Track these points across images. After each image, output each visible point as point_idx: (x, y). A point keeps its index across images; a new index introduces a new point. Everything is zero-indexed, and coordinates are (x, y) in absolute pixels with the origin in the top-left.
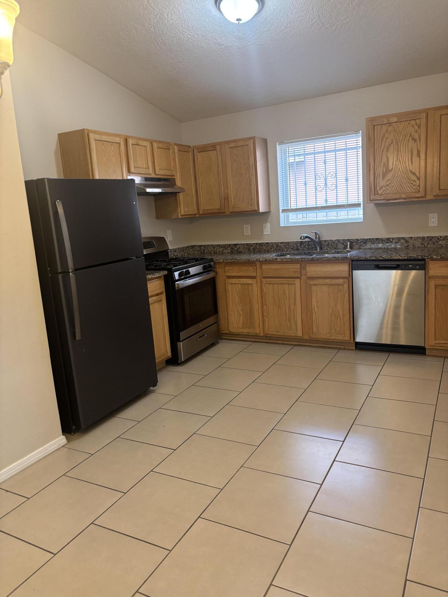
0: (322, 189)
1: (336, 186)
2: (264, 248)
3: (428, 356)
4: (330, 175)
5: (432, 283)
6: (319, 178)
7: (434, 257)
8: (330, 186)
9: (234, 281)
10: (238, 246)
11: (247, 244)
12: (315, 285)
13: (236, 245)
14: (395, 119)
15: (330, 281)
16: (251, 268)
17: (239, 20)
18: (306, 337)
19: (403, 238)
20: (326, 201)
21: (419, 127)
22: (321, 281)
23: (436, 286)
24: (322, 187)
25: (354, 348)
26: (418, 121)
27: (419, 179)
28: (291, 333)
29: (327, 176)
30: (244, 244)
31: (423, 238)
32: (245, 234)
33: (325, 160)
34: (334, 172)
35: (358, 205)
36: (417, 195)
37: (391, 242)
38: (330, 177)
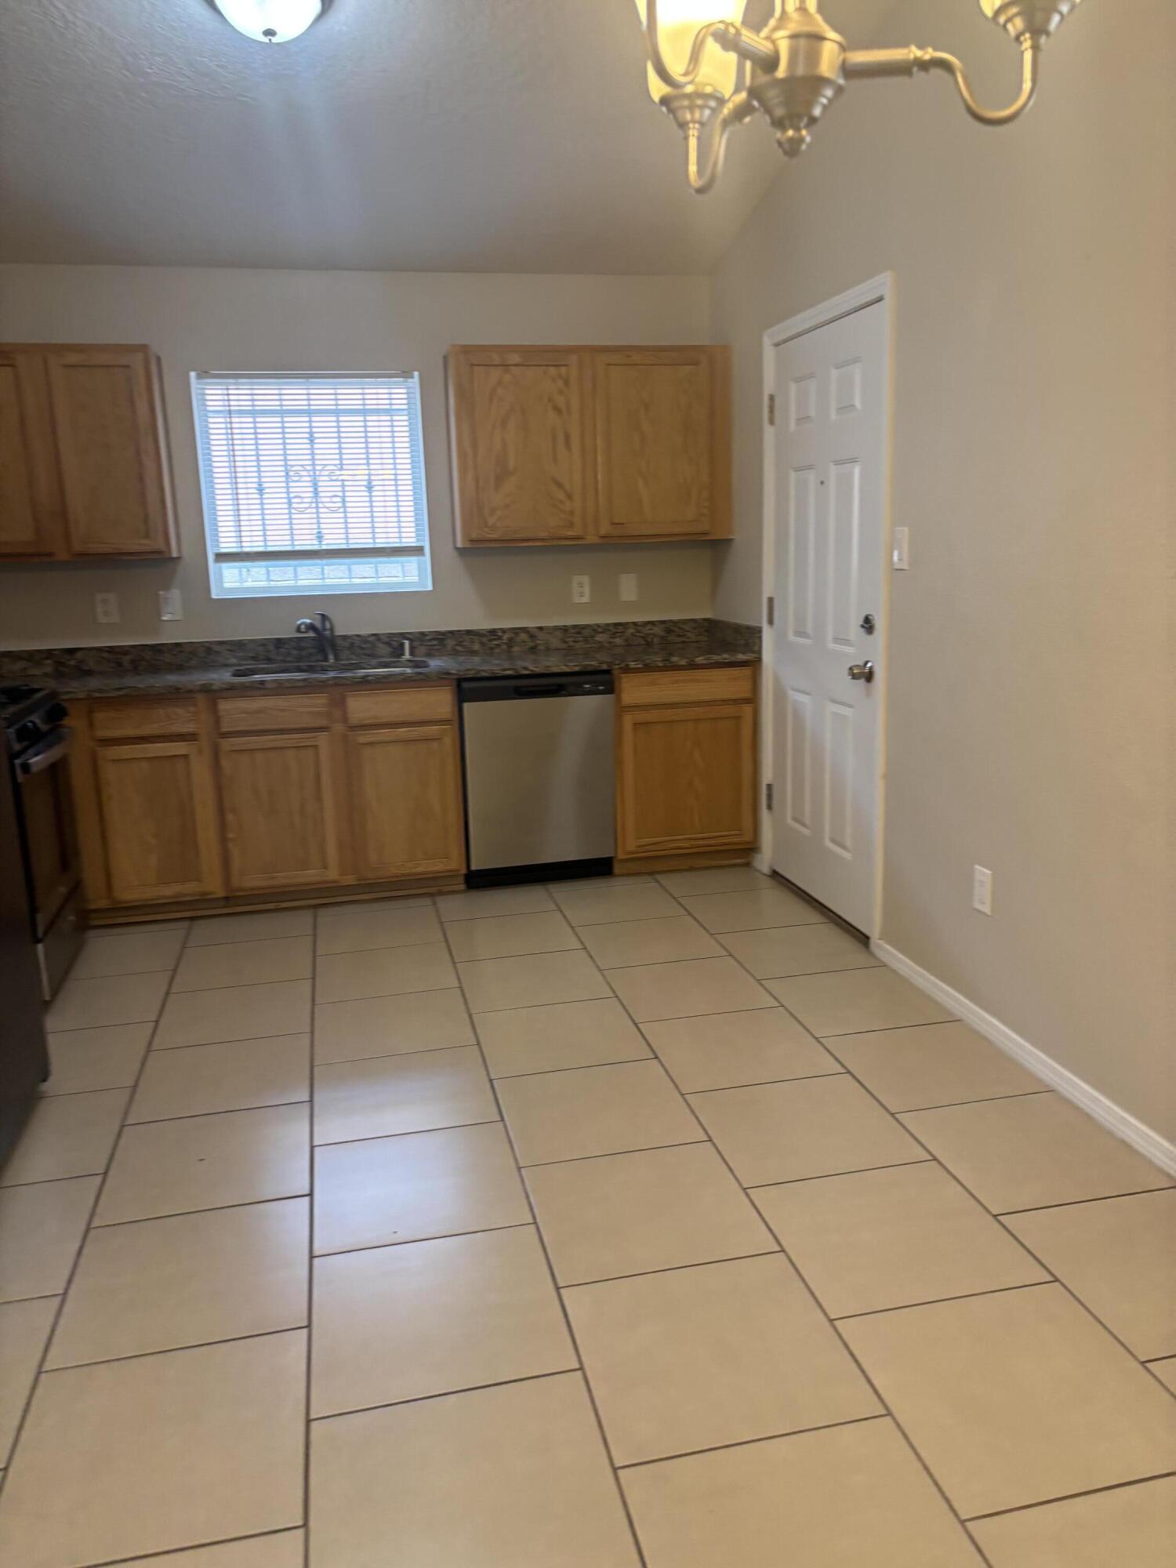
0: (307, 505)
1: (344, 502)
2: (168, 658)
3: (619, 876)
4: (326, 473)
5: (628, 720)
6: (296, 479)
7: (632, 665)
8: (328, 500)
9: (126, 751)
10: (79, 655)
11: (111, 650)
12: (371, 744)
13: (71, 651)
14: (516, 358)
15: (410, 731)
16: (180, 711)
17: (269, 33)
18: (349, 880)
19: (524, 630)
20: (320, 537)
21: (567, 382)
22: (384, 734)
23: (637, 725)
24: (306, 500)
25: (463, 887)
26: (563, 370)
27: (570, 497)
28: (311, 875)
29: (317, 473)
30: (100, 649)
31: (565, 629)
32: (102, 619)
33: (311, 433)
34: (335, 465)
35: (417, 551)
36: (570, 533)
37: (500, 638)
38: (327, 478)
